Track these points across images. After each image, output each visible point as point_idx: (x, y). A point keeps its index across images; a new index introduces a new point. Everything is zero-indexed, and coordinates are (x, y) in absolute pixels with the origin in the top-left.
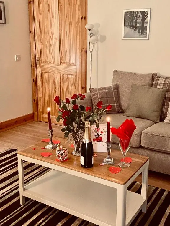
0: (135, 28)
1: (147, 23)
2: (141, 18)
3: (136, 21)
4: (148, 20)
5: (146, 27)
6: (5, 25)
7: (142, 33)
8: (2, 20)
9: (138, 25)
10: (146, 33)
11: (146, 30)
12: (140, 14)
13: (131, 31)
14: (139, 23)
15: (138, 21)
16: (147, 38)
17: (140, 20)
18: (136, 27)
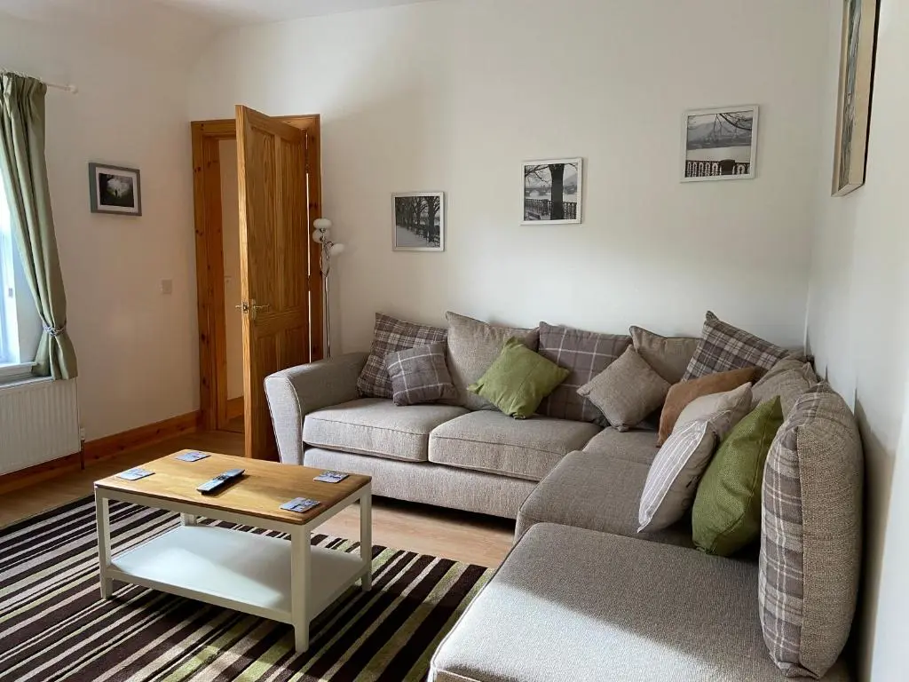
0: (417, 229)
1: (438, 219)
2: (427, 210)
3: (418, 214)
4: (440, 213)
5: (438, 227)
6: (138, 217)
7: (431, 240)
8: (133, 206)
9: (422, 223)
10: (439, 239)
11: (439, 233)
12: (424, 202)
13: (408, 235)
14: (424, 219)
15: (422, 215)
16: (441, 248)
17: (425, 213)
18: (419, 227)
